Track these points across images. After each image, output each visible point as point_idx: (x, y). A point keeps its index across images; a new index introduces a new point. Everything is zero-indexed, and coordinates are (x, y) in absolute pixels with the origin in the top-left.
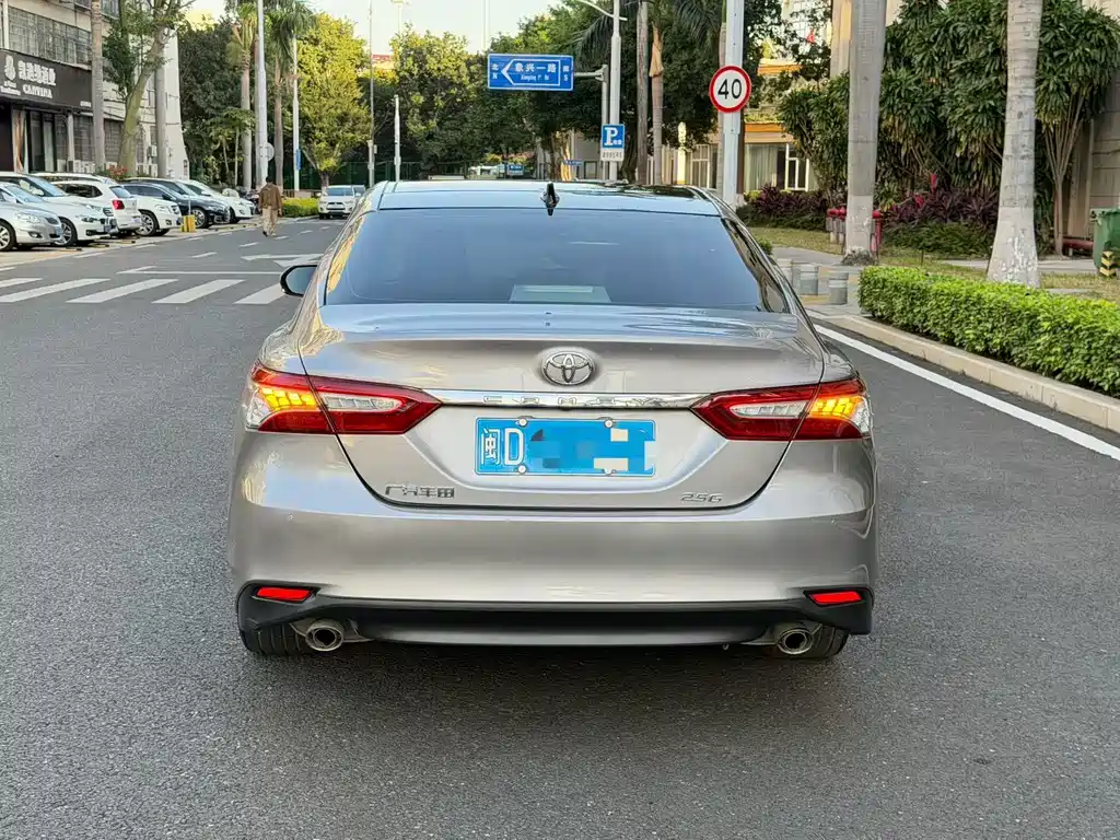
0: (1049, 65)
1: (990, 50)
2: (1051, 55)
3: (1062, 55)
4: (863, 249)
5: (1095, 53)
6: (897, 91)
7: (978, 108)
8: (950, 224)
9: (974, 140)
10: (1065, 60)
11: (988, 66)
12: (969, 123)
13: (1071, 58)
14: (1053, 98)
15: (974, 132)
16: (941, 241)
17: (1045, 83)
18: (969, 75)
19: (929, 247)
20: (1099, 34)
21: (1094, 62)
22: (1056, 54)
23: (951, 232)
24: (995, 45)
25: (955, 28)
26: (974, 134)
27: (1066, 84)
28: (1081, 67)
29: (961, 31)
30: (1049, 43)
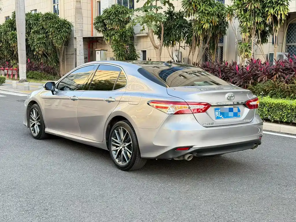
0: (57, 33)
1: (41, 28)
2: (57, 30)
3: (60, 30)
4: (24, 78)
5: (67, 30)
6: (15, 37)
7: (41, 42)
8: (35, 72)
9: (40, 50)
10: (61, 31)
11: (41, 32)
12: (38, 46)
13: (62, 31)
14: (59, 41)
15: (40, 48)
16: (34, 76)
17: (57, 37)
18: (36, 34)
19: (31, 78)
20: (68, 26)
21: (67, 32)
22: (59, 30)
23: (36, 74)
24: (42, 26)
25: (29, 21)
26: (40, 49)
27: (62, 37)
28: (65, 33)
29: (31, 22)
30: (57, 27)
